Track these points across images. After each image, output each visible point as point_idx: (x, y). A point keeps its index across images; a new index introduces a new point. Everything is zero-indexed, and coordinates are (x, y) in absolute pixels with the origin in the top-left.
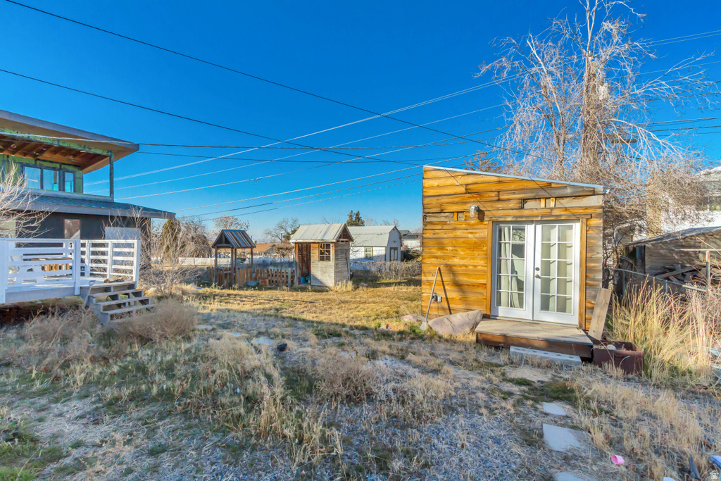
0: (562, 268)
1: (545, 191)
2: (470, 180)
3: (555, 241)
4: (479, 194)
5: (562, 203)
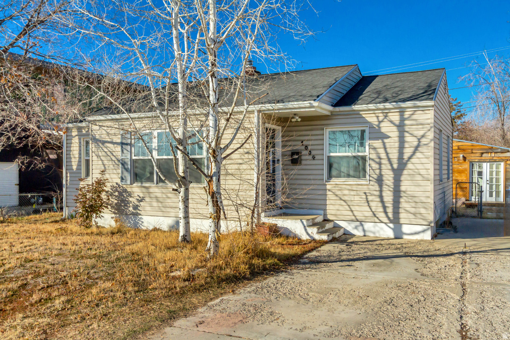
0: (497, 180)
1: (491, 150)
2: (460, 144)
3: (494, 169)
4: (464, 150)
5: (496, 155)
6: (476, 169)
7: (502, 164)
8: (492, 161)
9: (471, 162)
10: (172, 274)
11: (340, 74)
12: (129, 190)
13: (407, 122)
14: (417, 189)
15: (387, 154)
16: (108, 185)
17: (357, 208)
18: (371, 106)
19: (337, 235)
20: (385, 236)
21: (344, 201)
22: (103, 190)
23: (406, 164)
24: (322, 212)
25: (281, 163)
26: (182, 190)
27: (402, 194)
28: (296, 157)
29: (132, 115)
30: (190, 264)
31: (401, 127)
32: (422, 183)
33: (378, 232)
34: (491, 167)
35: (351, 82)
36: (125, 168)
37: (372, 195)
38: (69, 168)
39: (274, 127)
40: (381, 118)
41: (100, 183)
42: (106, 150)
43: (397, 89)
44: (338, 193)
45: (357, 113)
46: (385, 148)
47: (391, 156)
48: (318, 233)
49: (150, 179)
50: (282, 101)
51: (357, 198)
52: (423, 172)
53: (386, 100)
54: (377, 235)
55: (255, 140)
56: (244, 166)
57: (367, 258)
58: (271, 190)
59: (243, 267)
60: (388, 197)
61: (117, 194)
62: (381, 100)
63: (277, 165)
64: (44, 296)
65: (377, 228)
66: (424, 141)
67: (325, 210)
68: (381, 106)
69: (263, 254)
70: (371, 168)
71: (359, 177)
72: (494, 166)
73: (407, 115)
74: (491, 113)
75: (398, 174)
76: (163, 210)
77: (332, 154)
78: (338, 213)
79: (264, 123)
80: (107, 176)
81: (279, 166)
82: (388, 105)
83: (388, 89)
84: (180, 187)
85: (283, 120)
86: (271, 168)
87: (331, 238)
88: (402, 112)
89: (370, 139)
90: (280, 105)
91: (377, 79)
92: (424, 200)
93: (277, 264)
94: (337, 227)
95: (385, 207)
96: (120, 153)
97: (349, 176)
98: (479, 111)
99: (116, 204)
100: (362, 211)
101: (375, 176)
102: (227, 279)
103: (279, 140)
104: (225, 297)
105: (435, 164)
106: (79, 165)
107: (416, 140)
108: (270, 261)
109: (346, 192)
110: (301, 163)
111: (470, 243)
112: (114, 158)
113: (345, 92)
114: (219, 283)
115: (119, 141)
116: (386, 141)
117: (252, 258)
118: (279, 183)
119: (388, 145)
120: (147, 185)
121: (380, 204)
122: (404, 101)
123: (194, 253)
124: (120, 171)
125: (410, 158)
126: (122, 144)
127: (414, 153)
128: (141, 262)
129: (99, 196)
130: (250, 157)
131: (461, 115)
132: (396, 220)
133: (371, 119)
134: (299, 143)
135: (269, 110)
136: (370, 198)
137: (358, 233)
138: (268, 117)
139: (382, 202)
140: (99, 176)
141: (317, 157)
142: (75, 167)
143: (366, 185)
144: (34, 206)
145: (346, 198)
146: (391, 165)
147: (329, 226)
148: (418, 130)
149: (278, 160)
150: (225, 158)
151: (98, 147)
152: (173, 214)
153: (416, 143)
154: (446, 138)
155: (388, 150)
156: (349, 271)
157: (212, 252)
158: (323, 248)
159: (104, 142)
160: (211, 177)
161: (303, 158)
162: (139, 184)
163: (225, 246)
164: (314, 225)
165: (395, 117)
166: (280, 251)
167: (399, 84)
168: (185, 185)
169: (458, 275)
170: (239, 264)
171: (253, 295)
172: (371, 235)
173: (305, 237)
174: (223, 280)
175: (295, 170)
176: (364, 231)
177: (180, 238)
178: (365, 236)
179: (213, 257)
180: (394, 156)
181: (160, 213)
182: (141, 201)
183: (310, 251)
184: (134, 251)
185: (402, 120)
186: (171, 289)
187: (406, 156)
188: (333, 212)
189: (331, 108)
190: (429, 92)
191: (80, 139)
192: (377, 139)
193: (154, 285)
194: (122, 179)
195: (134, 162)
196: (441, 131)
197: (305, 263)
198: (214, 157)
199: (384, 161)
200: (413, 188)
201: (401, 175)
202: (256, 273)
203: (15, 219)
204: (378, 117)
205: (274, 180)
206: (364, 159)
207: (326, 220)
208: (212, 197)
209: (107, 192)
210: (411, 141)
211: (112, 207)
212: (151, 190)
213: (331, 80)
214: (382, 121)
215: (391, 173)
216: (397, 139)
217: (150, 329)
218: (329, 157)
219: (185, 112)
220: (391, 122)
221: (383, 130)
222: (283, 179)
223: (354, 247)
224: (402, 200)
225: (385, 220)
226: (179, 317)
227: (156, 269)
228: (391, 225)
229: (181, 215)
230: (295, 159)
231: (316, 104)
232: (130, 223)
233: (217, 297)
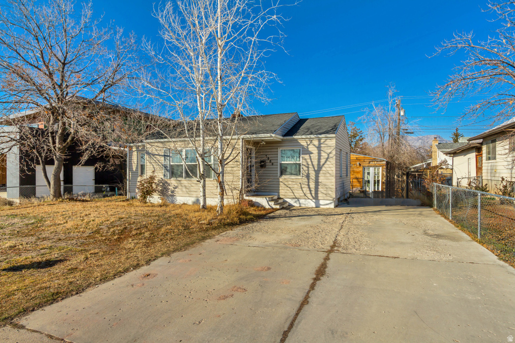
0: (378, 174)
1: (374, 160)
2: (357, 156)
3: (376, 171)
4: (360, 160)
5: (378, 163)
6: (366, 171)
7: (381, 168)
8: (375, 166)
9: (363, 167)
10: (200, 222)
11: (287, 118)
12: (169, 182)
13: (322, 145)
14: (327, 181)
15: (312, 162)
16: (156, 179)
17: (296, 191)
18: (304, 137)
19: (285, 206)
20: (311, 207)
21: (289, 188)
22: (154, 182)
23: (321, 168)
24: (277, 194)
25: (254, 167)
26: (202, 181)
27: (320, 184)
28: (263, 164)
29: (174, 140)
30: (209, 218)
31: (319, 148)
32: (330, 178)
33: (307, 204)
34: (375, 170)
35: (293, 122)
36: (167, 170)
37: (304, 184)
38: (131, 169)
39: (251, 147)
40: (308, 143)
41: (152, 178)
42: (155, 159)
43: (318, 127)
44: (286, 183)
45: (296, 140)
46: (311, 159)
47: (314, 163)
48: (274, 204)
49: (181, 176)
50: (256, 133)
51: (296, 186)
52: (330, 172)
53: (311, 133)
54: (307, 206)
55: (241, 154)
56: (235, 169)
57: (299, 216)
58: (249, 181)
59: (236, 219)
60: (312, 185)
61: (161, 184)
62: (309, 133)
63: (252, 168)
64: (139, 232)
65: (307, 202)
66: (331, 155)
67: (279, 193)
68: (308, 136)
69: (246, 214)
70: (304, 169)
71: (297, 175)
72: (376, 169)
73: (322, 141)
74: (376, 138)
75: (317, 172)
76: (189, 193)
77: (283, 162)
78: (286, 194)
79: (245, 145)
80: (156, 174)
81: (254, 169)
82: (312, 136)
83: (313, 127)
84: (201, 179)
85: (256, 143)
86: (249, 170)
87: (281, 207)
88: (319, 140)
89: (303, 154)
90: (254, 136)
91: (308, 121)
92: (331, 187)
93: (253, 218)
94: (285, 202)
95: (310, 191)
96: (163, 161)
97: (291, 174)
98: (369, 137)
99: (161, 190)
100: (298, 193)
101: (305, 174)
102: (228, 224)
103: (253, 155)
104: (228, 232)
105: (336, 168)
106: (137, 168)
107: (327, 155)
108: (249, 217)
109: (290, 183)
110: (265, 167)
111: (354, 209)
112: (160, 164)
113: (290, 128)
114: (224, 226)
115: (163, 154)
116: (311, 155)
117: (240, 215)
118: (253, 177)
119: (312, 158)
120: (179, 179)
121: (308, 189)
122: (321, 134)
123: (209, 213)
124: (163, 171)
125: (323, 164)
126: (165, 156)
127: (326, 162)
128: (182, 218)
129: (151, 186)
130: (238, 163)
131: (362, 139)
132: (316, 198)
133: (303, 143)
134: (265, 156)
135: (248, 138)
136: (303, 186)
137: (296, 205)
138: (247, 142)
139: (309, 188)
140: (151, 174)
141: (274, 164)
142: (134, 169)
143: (301, 179)
144: (104, 193)
145: (290, 186)
146: (314, 168)
147: (280, 201)
148: (327, 149)
149: (253, 166)
150: (226, 164)
151: (150, 157)
152: (195, 196)
153: (327, 157)
154: (345, 153)
155: (312, 160)
156: (289, 221)
157: (219, 212)
158: (277, 212)
159: (154, 155)
160: (219, 174)
161: (267, 164)
162: (175, 179)
163: (226, 211)
164: (272, 200)
165: (316, 142)
166: (254, 213)
167: (319, 124)
168: (204, 178)
169: (342, 222)
170: (233, 217)
171: (241, 231)
172: (303, 206)
173: (267, 207)
174: (226, 225)
175: (262, 171)
176: (300, 204)
177: (201, 207)
178: (300, 206)
179: (220, 215)
180: (315, 163)
181: (187, 195)
182: (176, 188)
183: (270, 213)
184: (177, 213)
185: (320, 144)
186: (201, 228)
187: (322, 163)
188: (283, 194)
189: (282, 137)
190: (334, 129)
191: (137, 153)
192: (306, 154)
193: (192, 227)
194: (165, 175)
195: (171, 166)
196: (341, 150)
197: (267, 218)
198: (221, 164)
199: (311, 166)
200: (325, 181)
201: (319, 173)
202: (242, 222)
203: (97, 199)
204: (307, 142)
205: (251, 176)
206: (299, 165)
207: (279, 198)
208: (220, 184)
209: (156, 183)
210: (324, 155)
211: (159, 192)
212: (182, 182)
213: (282, 122)
214: (309, 145)
215: (314, 172)
216: (317, 154)
217: (195, 243)
218: (281, 164)
219: (204, 139)
220: (314, 145)
221: (310, 149)
222: (255, 176)
223: (294, 211)
224: (319, 187)
225: (311, 198)
226: (207, 239)
227: (191, 220)
228: (314, 200)
229: (202, 194)
230: (262, 164)
231: (273, 135)
232: (169, 200)
233: (224, 232)
